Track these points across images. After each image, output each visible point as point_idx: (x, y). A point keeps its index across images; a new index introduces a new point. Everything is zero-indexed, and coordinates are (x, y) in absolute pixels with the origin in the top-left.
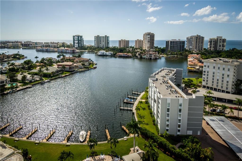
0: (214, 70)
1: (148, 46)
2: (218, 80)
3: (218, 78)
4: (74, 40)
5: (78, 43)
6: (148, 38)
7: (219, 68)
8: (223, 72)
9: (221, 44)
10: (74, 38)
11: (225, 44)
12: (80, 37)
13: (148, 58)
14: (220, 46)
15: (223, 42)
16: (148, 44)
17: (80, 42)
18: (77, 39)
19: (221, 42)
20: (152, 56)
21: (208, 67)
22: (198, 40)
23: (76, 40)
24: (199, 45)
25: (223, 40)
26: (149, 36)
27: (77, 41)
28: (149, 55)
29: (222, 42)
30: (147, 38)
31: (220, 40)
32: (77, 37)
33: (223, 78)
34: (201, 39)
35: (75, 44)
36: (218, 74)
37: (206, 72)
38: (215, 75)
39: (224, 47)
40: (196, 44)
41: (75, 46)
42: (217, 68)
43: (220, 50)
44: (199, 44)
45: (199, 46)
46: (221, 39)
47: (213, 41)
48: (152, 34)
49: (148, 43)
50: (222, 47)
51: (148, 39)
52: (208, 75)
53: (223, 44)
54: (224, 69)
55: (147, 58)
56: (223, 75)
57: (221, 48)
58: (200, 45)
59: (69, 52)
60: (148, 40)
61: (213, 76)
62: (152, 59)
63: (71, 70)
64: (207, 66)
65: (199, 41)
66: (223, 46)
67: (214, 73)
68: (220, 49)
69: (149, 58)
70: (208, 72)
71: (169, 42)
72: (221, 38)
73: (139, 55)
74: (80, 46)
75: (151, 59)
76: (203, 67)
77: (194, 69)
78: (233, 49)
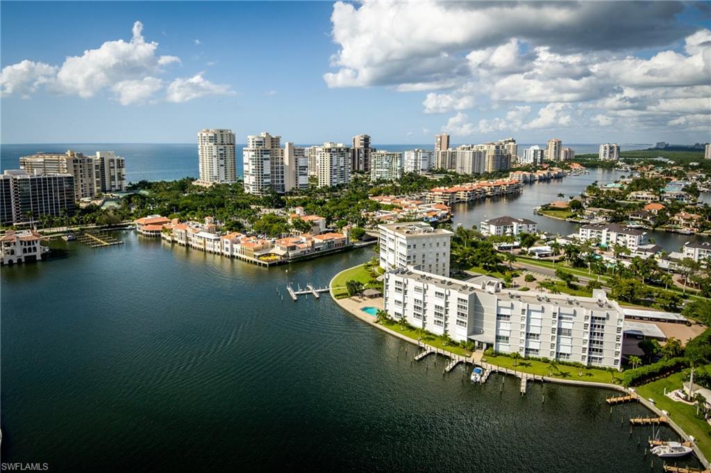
0: (424, 251)
2: (430, 266)
3: (430, 262)
7: (431, 245)
8: (437, 250)
9: (115, 172)
11: (124, 171)
13: (15, 261)
14: (112, 178)
15: (119, 167)
19: (113, 168)
20: (35, 249)
21: (415, 246)
22: (79, 169)
24: (82, 181)
25: (118, 160)
28: (23, 247)
29: (116, 168)
31: (112, 163)
33: (437, 260)
34: (86, 163)
36: (430, 256)
37: (412, 257)
38: (425, 259)
39: (123, 179)
42: (427, 245)
43: (113, 188)
44: (83, 179)
45: (82, 186)
46: (112, 161)
47: (96, 166)
50: (118, 180)
52: (414, 262)
53: (120, 173)
54: (438, 245)
55: (11, 261)
56: (438, 254)
57: (117, 183)
58: (86, 181)
61: (423, 261)
62: (39, 258)
64: (412, 247)
65: (81, 171)
66: (121, 178)
67: (424, 256)
68: (115, 186)
69: (23, 260)
70: (414, 256)
72: (112, 158)
75: (31, 260)
76: (293, 248)
77: (277, 257)
78: (140, 183)
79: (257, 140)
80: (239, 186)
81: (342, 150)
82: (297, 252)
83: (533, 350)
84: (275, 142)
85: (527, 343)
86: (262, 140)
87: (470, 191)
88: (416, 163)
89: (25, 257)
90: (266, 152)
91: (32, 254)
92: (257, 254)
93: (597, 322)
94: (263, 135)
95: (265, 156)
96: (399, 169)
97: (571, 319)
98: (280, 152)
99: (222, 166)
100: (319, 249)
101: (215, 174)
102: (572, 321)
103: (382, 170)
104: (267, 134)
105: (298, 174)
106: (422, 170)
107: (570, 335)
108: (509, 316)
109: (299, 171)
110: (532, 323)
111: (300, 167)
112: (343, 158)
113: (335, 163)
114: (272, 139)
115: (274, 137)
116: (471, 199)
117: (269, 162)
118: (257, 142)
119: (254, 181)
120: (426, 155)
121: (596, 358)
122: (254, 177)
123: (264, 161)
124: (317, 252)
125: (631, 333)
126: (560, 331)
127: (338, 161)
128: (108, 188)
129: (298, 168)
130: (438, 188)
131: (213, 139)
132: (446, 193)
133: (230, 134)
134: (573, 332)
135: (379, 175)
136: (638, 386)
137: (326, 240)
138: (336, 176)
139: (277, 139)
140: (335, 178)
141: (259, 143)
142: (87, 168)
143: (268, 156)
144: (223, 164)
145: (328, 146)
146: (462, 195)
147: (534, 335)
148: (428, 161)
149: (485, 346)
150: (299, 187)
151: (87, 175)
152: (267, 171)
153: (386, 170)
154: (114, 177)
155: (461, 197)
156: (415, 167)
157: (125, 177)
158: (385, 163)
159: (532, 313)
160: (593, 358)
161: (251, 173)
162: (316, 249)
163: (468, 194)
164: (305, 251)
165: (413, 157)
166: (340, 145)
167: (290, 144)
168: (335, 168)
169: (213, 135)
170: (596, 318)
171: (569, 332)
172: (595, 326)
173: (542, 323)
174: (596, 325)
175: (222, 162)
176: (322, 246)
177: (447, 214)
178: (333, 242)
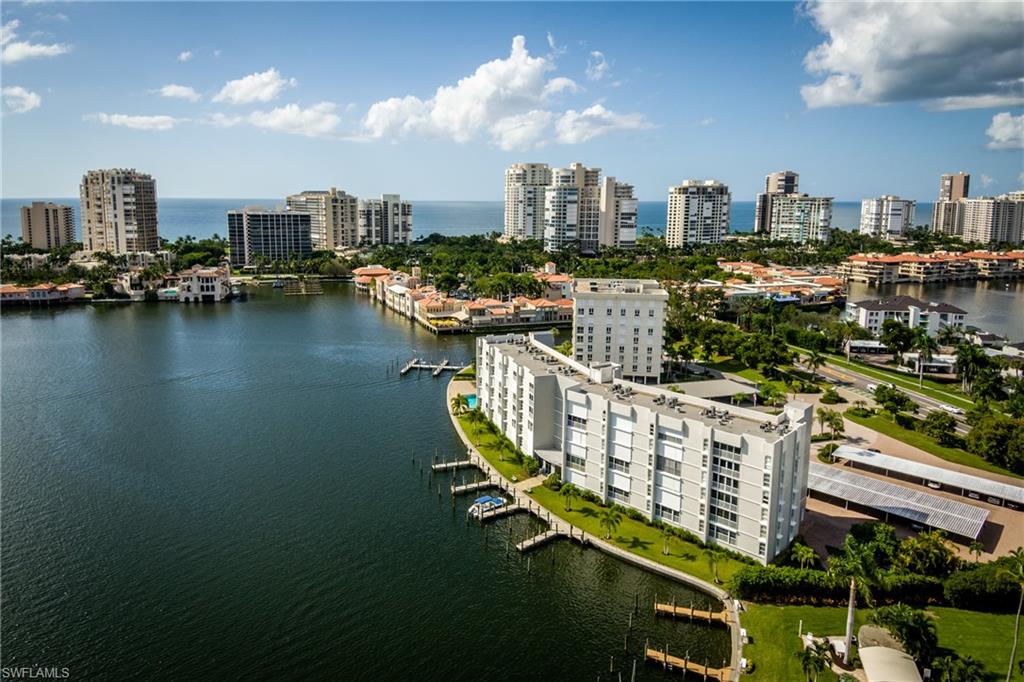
0: (609, 321)
1: (130, 236)
2: (622, 349)
3: (622, 342)
6: (128, 200)
7: (623, 312)
8: (637, 322)
9: (399, 220)
11: (410, 220)
13: (192, 299)
14: (396, 228)
15: (404, 214)
16: (130, 228)
19: (397, 214)
20: (213, 287)
21: (591, 311)
22: (339, 211)
24: (343, 226)
25: (404, 205)
26: (130, 189)
28: (201, 284)
29: (400, 215)
30: (120, 200)
31: (395, 208)
33: (636, 340)
34: (349, 204)
36: (622, 331)
37: (586, 330)
38: (612, 334)
39: (409, 230)
40: (335, 225)
42: (616, 312)
43: (396, 241)
44: (344, 223)
45: (343, 232)
46: (396, 205)
48: (145, 177)
49: (127, 224)
50: (402, 231)
51: (126, 203)
52: (590, 338)
53: (405, 222)
54: (637, 313)
55: (187, 299)
56: (636, 330)
57: (400, 234)
58: (348, 226)
60: (128, 207)
61: (608, 339)
62: (217, 299)
64: (587, 311)
65: (342, 214)
66: (406, 228)
67: (609, 330)
68: (398, 238)
69: (200, 299)
70: (591, 329)
71: (245, 219)
72: (396, 202)
73: (133, 286)
75: (209, 300)
76: (481, 312)
77: (456, 323)
78: (431, 236)
79: (563, 174)
80: (542, 242)
81: (710, 190)
82: (487, 318)
83: (621, 491)
84: (591, 177)
85: (609, 477)
86: (570, 174)
87: (931, 264)
88: (879, 220)
89: (203, 296)
90: (573, 191)
91: (210, 293)
92: (430, 315)
93: (725, 456)
94: (573, 167)
95: (570, 198)
96: (821, 224)
97: (679, 441)
98: (597, 192)
99: (529, 215)
100: (528, 319)
101: (520, 227)
102: (681, 446)
103: (791, 226)
104: (579, 165)
105: (619, 224)
106: (890, 232)
107: (678, 473)
108: (584, 421)
109: (620, 221)
110: (620, 439)
111: (622, 214)
112: (711, 203)
113: (693, 210)
114: (587, 172)
115: (589, 169)
116: (934, 278)
117: (575, 206)
118: (562, 177)
119: (554, 234)
120: (900, 205)
121: (725, 531)
122: (554, 229)
123: (569, 205)
124: (522, 324)
125: (897, 513)
126: (660, 462)
127: (700, 207)
128: (390, 240)
129: (620, 216)
130: (861, 255)
131: (522, 177)
132: (874, 263)
133: (546, 171)
134: (683, 469)
135: (785, 235)
136: (764, 602)
137: (542, 307)
138: (694, 232)
139: (593, 172)
140: (692, 236)
141: (566, 179)
142: (349, 209)
143: (575, 198)
144: (531, 212)
145: (686, 184)
146: (913, 270)
147: (622, 462)
148: (904, 216)
149: (553, 470)
150: (618, 245)
151: (349, 220)
152: (572, 217)
153: (797, 226)
154: (397, 226)
155: (912, 274)
156: (877, 227)
157: (411, 227)
158: (799, 214)
159: (618, 419)
160: (719, 530)
161: (550, 222)
162: (522, 320)
163: (925, 268)
164: (502, 319)
165: (874, 210)
166: (709, 183)
167: (609, 180)
168: (695, 218)
169: (521, 172)
170: (724, 446)
171: (676, 468)
172: (723, 463)
173: (633, 440)
174: (722, 461)
175: (530, 210)
176: (534, 316)
177: (830, 294)
178: (556, 313)
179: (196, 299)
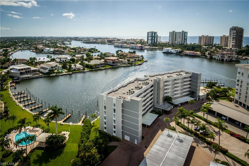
1: (233, 44)
4: (148, 37)
5: (152, 40)
6: (234, 34)
10: (148, 34)
12: (153, 34)
16: (233, 42)
17: (153, 38)
18: (151, 36)
20: (224, 57)
23: (149, 36)
26: (235, 31)
27: (151, 38)
28: (221, 55)
30: (232, 34)
32: (151, 34)
35: (149, 41)
41: (149, 43)
48: (240, 28)
49: (233, 41)
51: (233, 35)
52: (241, 86)
55: (218, 59)
59: (138, 48)
60: (234, 36)
61: (247, 88)
62: (225, 60)
63: (114, 65)
64: (241, 74)
67: (248, 84)
73: (209, 54)
74: (153, 42)
75: (223, 60)
179: (220, 59)
